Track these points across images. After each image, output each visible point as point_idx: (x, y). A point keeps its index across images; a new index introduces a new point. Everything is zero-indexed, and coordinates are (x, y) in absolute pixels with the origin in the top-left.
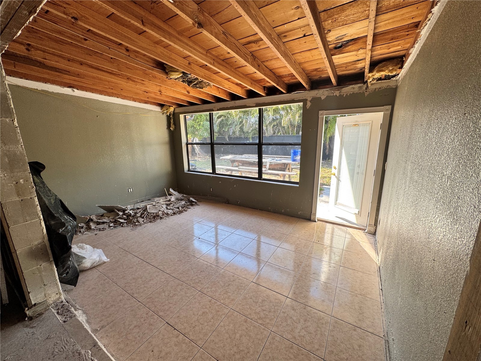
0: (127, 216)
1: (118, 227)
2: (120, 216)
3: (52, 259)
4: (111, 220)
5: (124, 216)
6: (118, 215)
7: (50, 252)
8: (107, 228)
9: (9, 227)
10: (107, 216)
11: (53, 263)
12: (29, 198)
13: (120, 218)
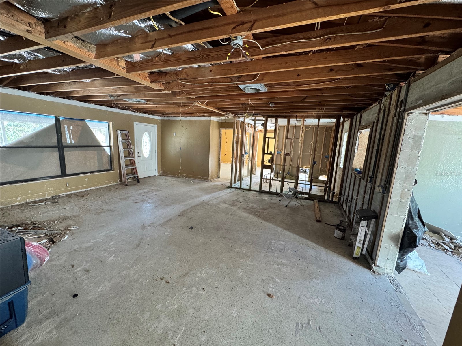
0: (455, 247)
1: (440, 251)
2: (445, 242)
3: (399, 246)
4: (433, 241)
5: (451, 244)
6: (443, 239)
7: (400, 240)
8: (426, 245)
9: (387, 214)
10: (429, 235)
11: (399, 249)
12: (405, 201)
13: (445, 244)
